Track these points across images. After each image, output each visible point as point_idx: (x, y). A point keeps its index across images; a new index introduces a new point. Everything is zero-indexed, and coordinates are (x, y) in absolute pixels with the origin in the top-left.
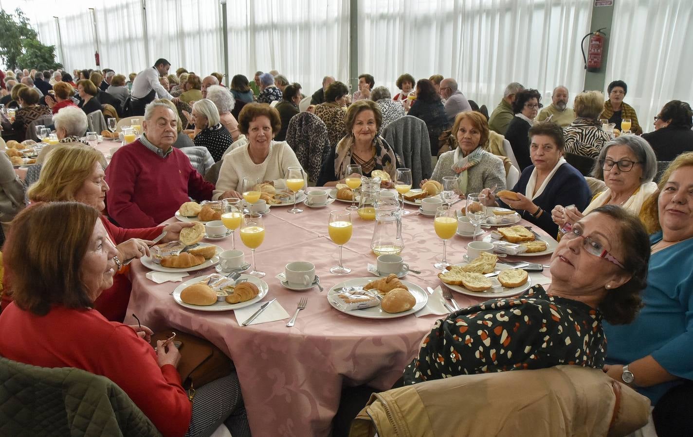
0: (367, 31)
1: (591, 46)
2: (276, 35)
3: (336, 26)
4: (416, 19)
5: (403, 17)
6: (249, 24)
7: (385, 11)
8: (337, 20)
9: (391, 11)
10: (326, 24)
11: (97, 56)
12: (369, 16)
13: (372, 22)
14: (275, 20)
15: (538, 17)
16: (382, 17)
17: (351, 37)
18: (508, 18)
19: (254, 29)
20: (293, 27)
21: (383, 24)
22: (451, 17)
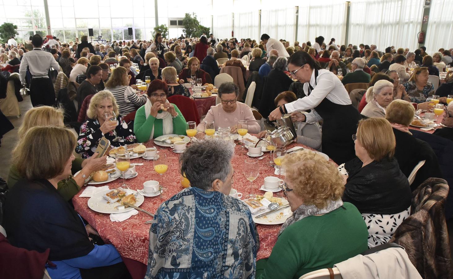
0: (352, 29)
1: (420, 36)
2: (318, 28)
3: (341, 26)
4: (368, 26)
5: (364, 25)
6: (307, 24)
7: (358, 22)
8: (341, 24)
9: (361, 23)
10: (337, 26)
11: (233, 32)
12: (353, 24)
13: (354, 26)
14: (318, 23)
15: (406, 26)
16: (357, 24)
17: (346, 31)
18: (397, 26)
19: (309, 26)
20: (325, 26)
21: (358, 27)
22: (380, 26)
